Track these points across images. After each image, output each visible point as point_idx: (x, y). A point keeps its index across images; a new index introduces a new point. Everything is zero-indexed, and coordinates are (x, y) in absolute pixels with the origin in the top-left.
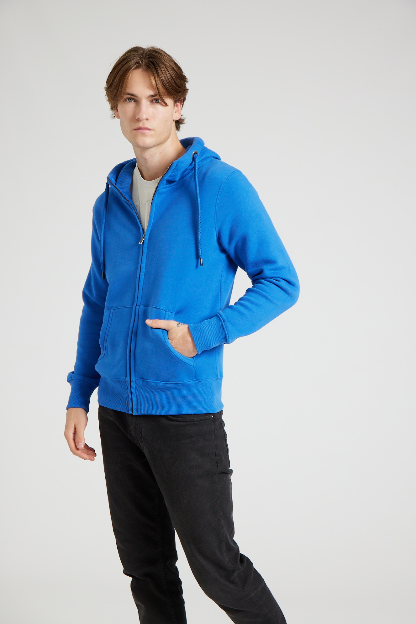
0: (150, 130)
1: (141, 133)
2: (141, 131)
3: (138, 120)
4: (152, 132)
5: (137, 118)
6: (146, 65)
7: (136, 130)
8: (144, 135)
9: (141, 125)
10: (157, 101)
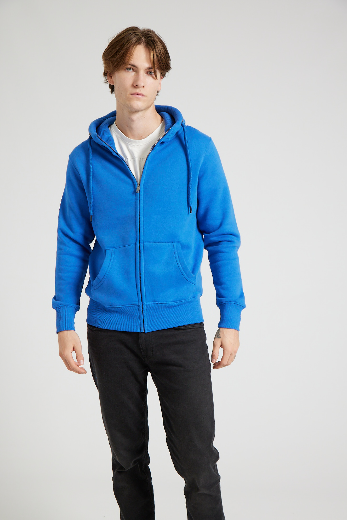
0: (144, 96)
1: (137, 98)
2: (137, 95)
3: (136, 87)
4: (145, 98)
5: (135, 85)
6: (146, 42)
7: (132, 95)
8: (138, 99)
9: (138, 91)
10: (150, 73)
